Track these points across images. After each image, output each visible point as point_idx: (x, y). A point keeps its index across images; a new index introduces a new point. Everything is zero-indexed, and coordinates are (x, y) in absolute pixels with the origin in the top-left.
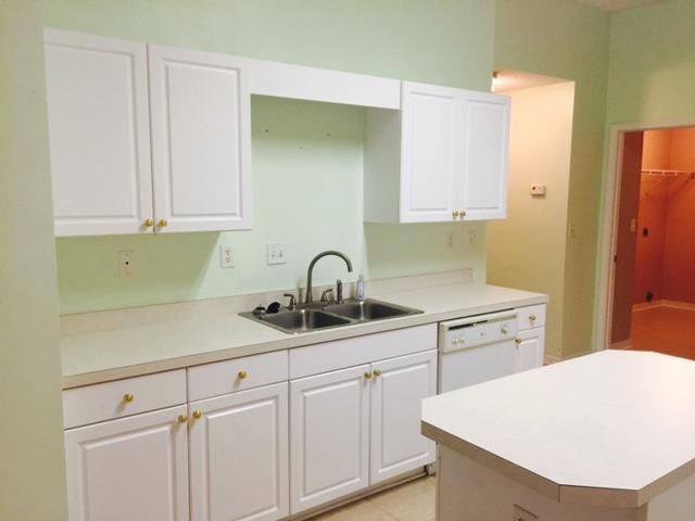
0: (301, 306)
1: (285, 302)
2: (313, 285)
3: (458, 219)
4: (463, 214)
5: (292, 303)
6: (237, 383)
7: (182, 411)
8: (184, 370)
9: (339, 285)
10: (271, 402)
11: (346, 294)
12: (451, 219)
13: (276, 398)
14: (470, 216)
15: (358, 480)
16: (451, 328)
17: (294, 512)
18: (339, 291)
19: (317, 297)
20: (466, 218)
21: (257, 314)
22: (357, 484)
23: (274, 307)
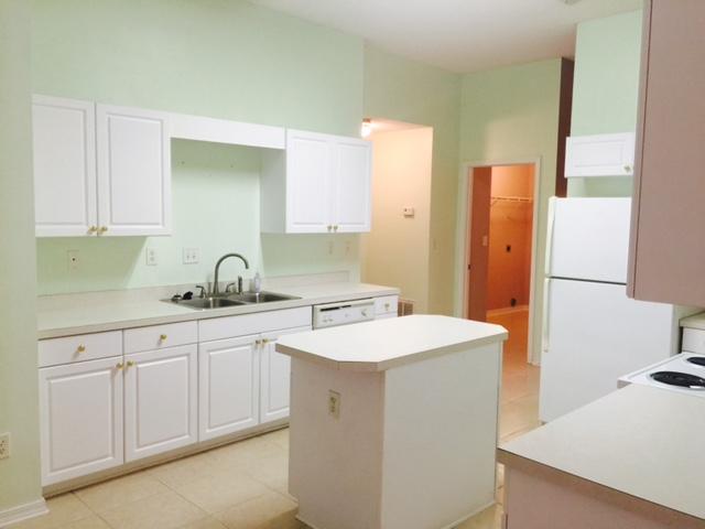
0: (209, 295)
1: (197, 292)
2: (219, 280)
3: (332, 231)
4: (336, 228)
5: (202, 293)
6: (160, 343)
7: (119, 360)
8: (120, 332)
9: (240, 280)
10: (185, 358)
11: (245, 288)
12: (326, 231)
13: (188, 355)
14: (341, 229)
15: (250, 420)
16: (323, 310)
17: (202, 440)
18: (240, 284)
19: (222, 289)
20: (338, 231)
21: (175, 299)
22: (249, 423)
23: (188, 296)
